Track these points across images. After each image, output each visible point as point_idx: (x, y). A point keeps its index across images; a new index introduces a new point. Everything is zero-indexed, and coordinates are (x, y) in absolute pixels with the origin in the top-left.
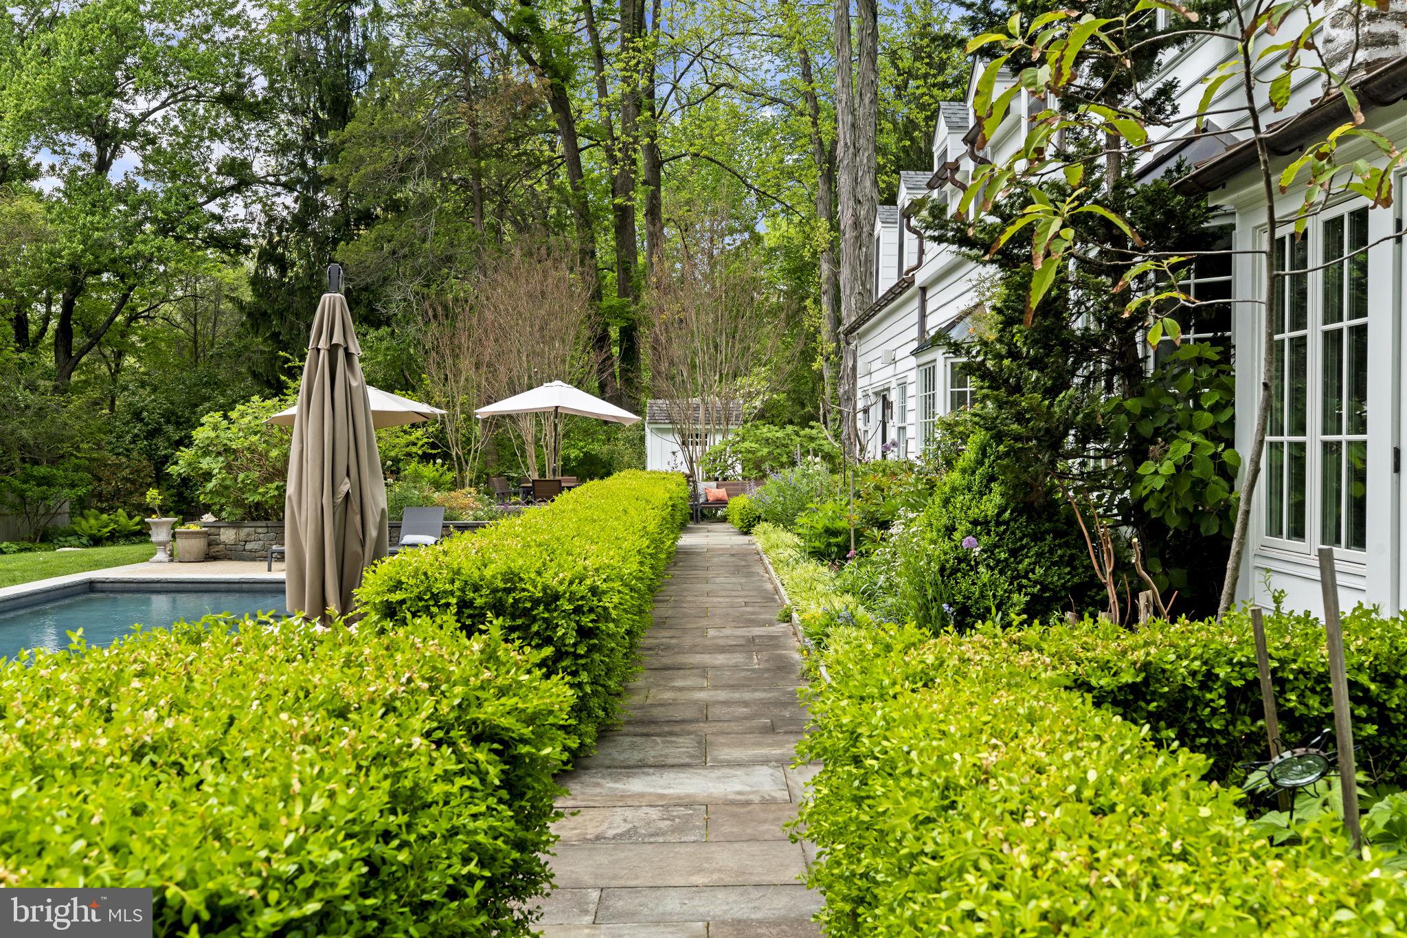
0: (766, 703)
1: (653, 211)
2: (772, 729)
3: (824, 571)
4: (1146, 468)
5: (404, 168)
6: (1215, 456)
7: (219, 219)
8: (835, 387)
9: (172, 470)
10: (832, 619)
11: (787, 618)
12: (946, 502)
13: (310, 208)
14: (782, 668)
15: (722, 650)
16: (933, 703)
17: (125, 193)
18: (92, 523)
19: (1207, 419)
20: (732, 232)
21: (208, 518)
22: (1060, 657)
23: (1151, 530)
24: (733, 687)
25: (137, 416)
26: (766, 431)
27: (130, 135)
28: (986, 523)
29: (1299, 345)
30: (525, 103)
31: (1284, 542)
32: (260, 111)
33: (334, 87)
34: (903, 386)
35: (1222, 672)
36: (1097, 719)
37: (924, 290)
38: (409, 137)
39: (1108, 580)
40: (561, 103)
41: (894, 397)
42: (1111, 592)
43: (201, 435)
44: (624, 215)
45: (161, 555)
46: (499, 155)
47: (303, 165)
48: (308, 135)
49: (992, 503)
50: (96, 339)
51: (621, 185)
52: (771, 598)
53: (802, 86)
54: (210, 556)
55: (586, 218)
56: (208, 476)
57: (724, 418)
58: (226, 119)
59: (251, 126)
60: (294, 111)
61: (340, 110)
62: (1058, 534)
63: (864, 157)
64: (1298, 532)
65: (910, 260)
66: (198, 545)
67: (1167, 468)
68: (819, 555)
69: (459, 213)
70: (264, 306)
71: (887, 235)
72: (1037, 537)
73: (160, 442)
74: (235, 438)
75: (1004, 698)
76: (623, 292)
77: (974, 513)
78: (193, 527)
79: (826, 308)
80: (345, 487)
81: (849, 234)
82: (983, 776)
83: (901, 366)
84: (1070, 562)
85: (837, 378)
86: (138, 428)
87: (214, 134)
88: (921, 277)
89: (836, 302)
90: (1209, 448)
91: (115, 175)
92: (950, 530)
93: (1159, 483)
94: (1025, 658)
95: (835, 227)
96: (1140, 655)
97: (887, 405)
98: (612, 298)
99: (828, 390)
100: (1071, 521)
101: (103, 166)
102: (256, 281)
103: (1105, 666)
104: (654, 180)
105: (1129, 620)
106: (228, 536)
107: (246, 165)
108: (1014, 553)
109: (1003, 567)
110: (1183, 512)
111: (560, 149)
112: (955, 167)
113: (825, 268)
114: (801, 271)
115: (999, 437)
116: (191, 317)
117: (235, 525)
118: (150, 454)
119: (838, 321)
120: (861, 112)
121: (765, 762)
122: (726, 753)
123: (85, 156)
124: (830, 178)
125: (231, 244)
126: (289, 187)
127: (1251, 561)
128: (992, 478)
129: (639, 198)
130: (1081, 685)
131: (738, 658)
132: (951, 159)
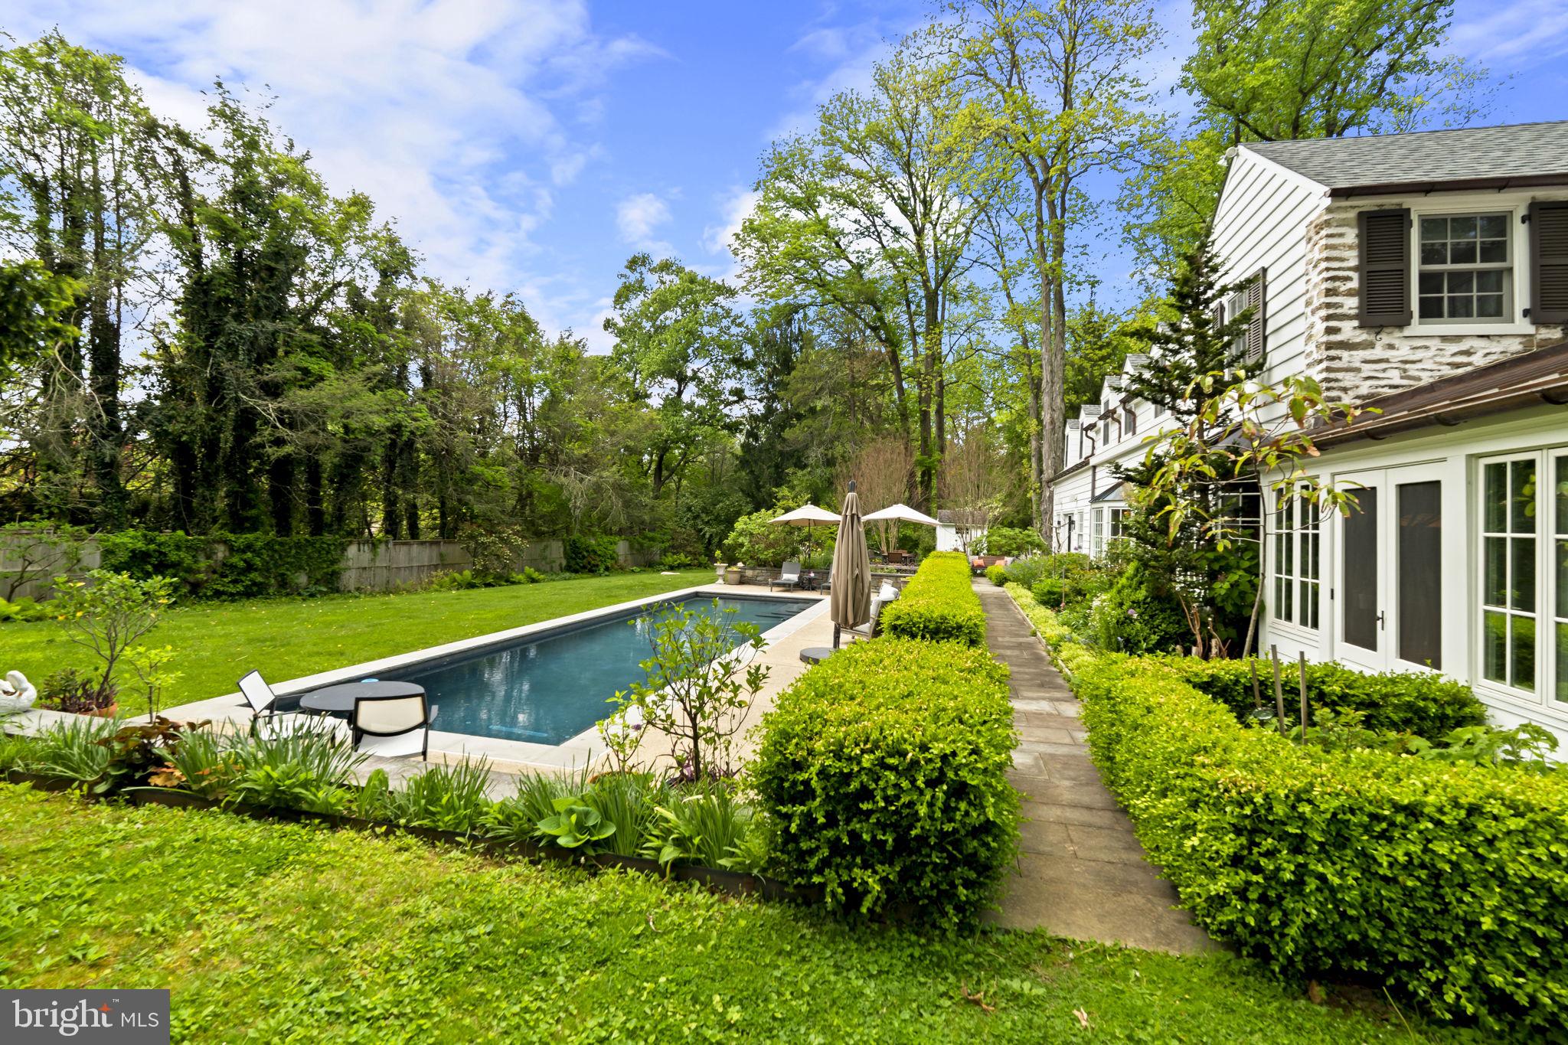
0: (1037, 674)
1: (939, 412)
2: (1042, 685)
3: (1049, 613)
4: (1217, 585)
5: (818, 394)
6: (1250, 581)
7: (728, 416)
8: (1039, 505)
9: (726, 542)
10: (1062, 638)
11: (1034, 634)
12: (1119, 592)
13: (770, 410)
14: (1039, 659)
15: (1008, 648)
16: (1137, 682)
17: (690, 406)
18: (669, 559)
19: (1246, 564)
20: (978, 418)
21: (740, 564)
22: (1179, 670)
23: (1219, 611)
24: (1019, 666)
25: (689, 509)
26: (1006, 531)
27: (693, 379)
28: (1138, 603)
29: (1290, 537)
30: (877, 361)
31: (1283, 621)
32: (750, 365)
33: (784, 353)
34: (1081, 514)
35: (1243, 680)
36: (1194, 692)
37: (1094, 467)
38: (821, 378)
39: (1197, 632)
40: (895, 359)
41: (1075, 518)
42: (1199, 638)
43: (739, 525)
44: (925, 415)
45: (720, 581)
46: (864, 385)
47: (767, 390)
48: (771, 376)
49: (1141, 594)
50: (672, 472)
51: (923, 400)
52: (1022, 623)
53: (1023, 350)
54: (742, 582)
55: (904, 416)
56: (742, 545)
57: (980, 522)
58: (734, 369)
59: (744, 372)
60: (765, 365)
61: (787, 365)
62: (1172, 610)
63: (1057, 387)
64: (1289, 617)
65: (1087, 452)
66: (736, 577)
67: (1227, 585)
68: (1044, 603)
69: (843, 414)
70: (748, 457)
71: (1073, 435)
72: (1163, 611)
73: (699, 522)
74: (753, 527)
75: (1161, 683)
76: (924, 453)
77: (1133, 598)
78: (734, 569)
79: (1034, 465)
80: (857, 572)
81: (1048, 427)
82: (1160, 705)
83: (1080, 503)
84: (1178, 622)
85: (1040, 503)
86: (689, 515)
87: (727, 376)
88: (1093, 461)
89: (1040, 460)
90: (1247, 577)
91: (686, 397)
92: (1121, 604)
93: (1223, 592)
94: (1166, 669)
95: (1040, 422)
96: (1210, 672)
97: (1071, 523)
98: (917, 455)
99: (1035, 507)
100: (1179, 604)
101: (680, 393)
102: (745, 446)
103: (1196, 675)
104: (940, 395)
105: (1206, 656)
106: (749, 573)
107: (742, 391)
108: (1152, 617)
109: (1146, 623)
110: (1235, 605)
111: (893, 379)
112: (1114, 411)
113: (1034, 444)
114: (1017, 439)
115: (1146, 566)
116: (713, 462)
117: (753, 569)
118: (694, 526)
119: (1041, 472)
120: (1055, 364)
121: (1044, 699)
122: (1026, 694)
123: (672, 389)
124: (1037, 397)
125: (733, 428)
126: (761, 400)
127: (1268, 629)
128: (1141, 583)
129: (933, 409)
130: (1188, 681)
131: (1016, 652)
132: (1111, 408)
